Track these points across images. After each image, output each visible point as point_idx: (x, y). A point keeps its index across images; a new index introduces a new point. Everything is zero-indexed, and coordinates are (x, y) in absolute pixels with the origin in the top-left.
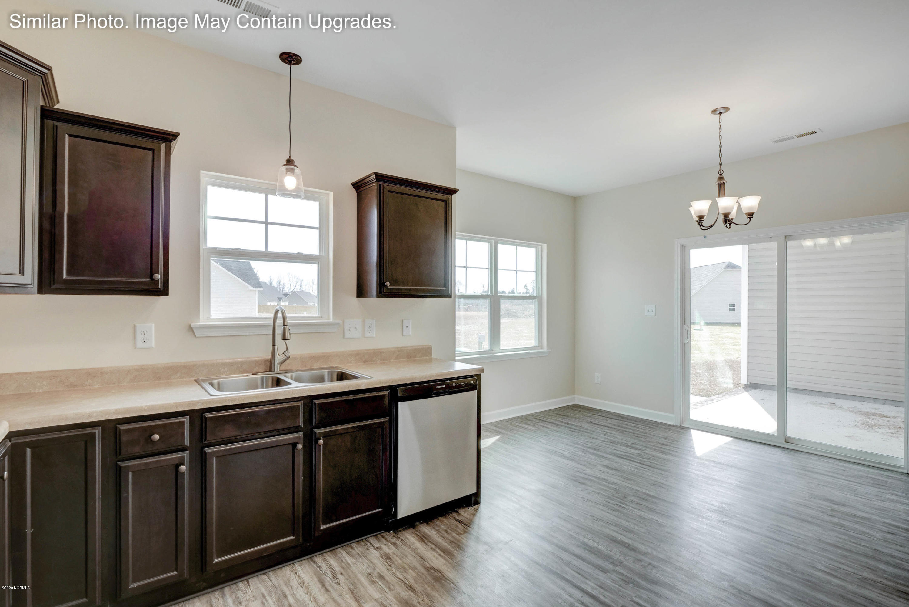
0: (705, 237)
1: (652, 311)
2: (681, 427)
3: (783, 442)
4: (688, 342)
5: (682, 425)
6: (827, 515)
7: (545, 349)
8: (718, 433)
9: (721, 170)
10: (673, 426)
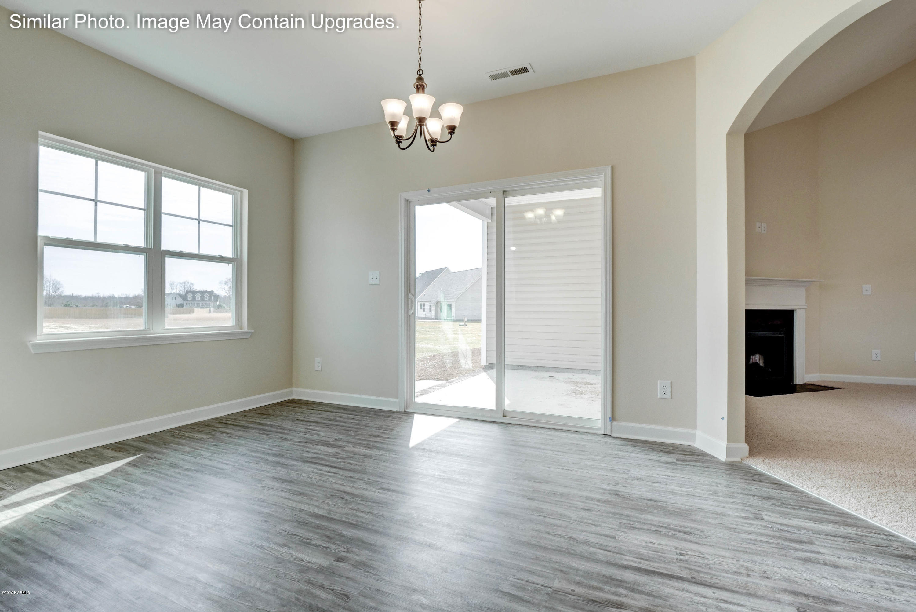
0: (429, 191)
1: (376, 278)
2: (406, 413)
3: (501, 416)
4: (412, 313)
5: (408, 410)
6: (528, 499)
7: (246, 329)
8: (442, 415)
9: (420, 70)
10: (397, 412)
